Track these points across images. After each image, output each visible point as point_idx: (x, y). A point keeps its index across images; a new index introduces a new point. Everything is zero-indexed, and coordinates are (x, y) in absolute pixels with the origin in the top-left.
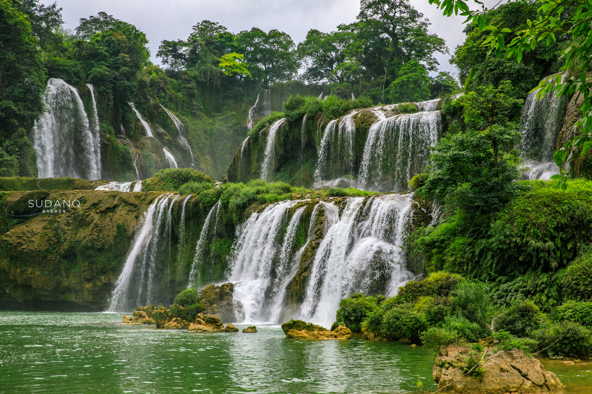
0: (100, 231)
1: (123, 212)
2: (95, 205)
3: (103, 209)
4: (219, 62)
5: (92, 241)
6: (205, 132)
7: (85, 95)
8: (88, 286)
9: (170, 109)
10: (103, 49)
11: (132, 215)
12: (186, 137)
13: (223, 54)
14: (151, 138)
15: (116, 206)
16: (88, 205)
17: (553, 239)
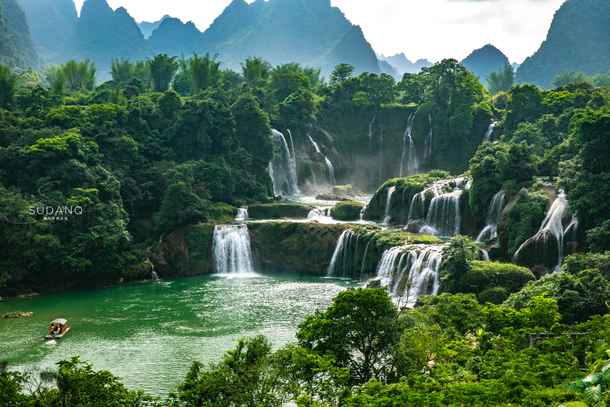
0: (322, 244)
1: (330, 235)
2: (318, 232)
3: (322, 234)
4: (352, 98)
5: (319, 248)
6: (345, 141)
7: (287, 136)
8: (317, 265)
9: (326, 130)
10: (294, 108)
11: (334, 237)
12: (336, 147)
13: (354, 92)
14: (319, 153)
15: (327, 232)
16: (315, 232)
17: (477, 284)
